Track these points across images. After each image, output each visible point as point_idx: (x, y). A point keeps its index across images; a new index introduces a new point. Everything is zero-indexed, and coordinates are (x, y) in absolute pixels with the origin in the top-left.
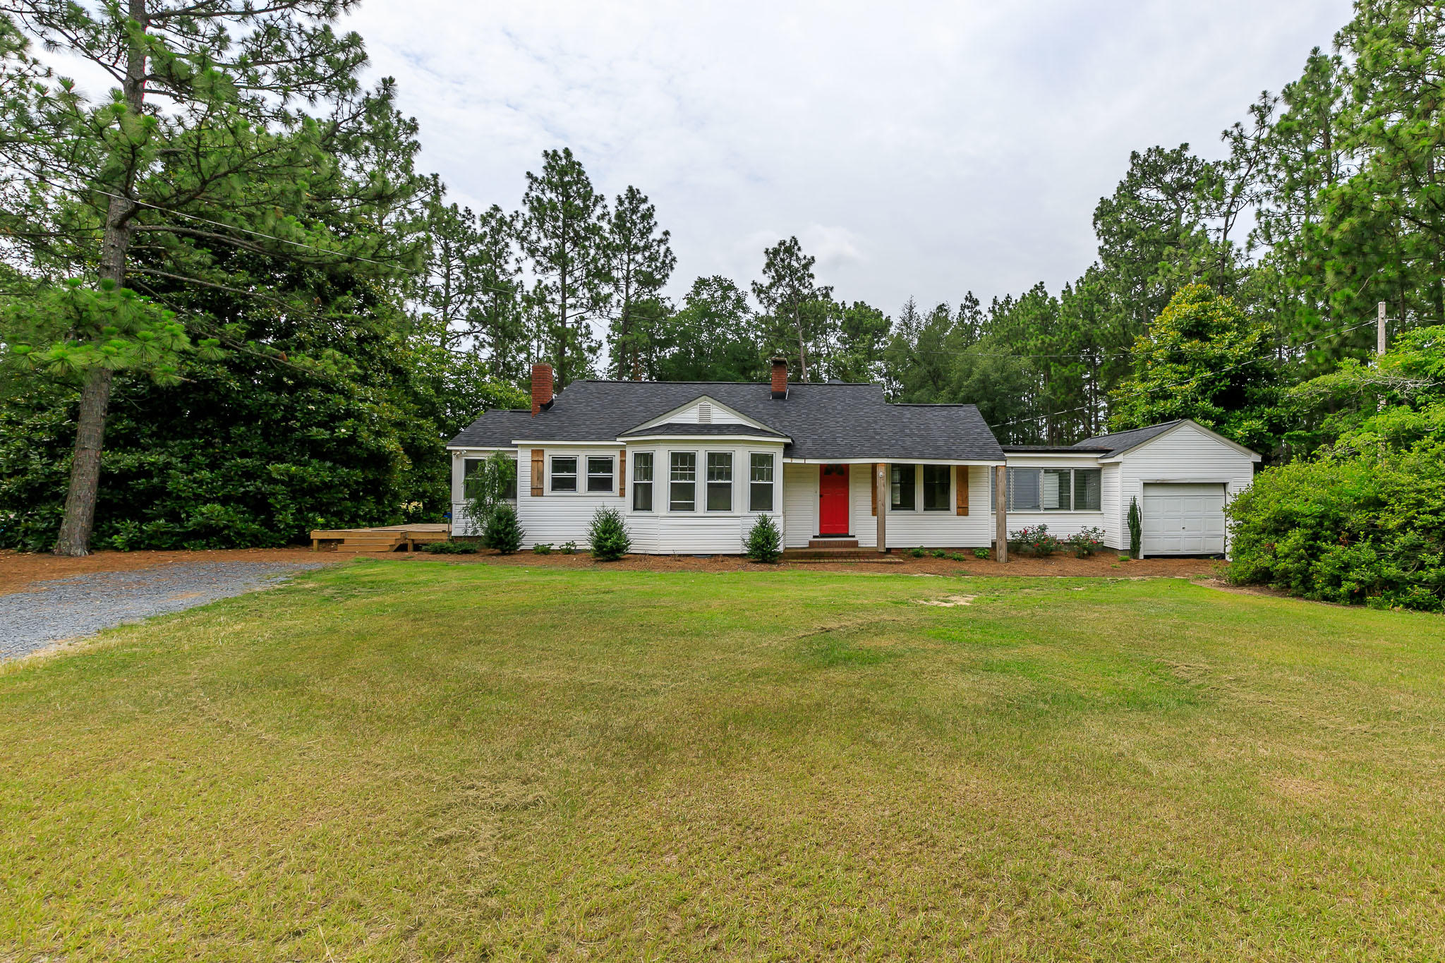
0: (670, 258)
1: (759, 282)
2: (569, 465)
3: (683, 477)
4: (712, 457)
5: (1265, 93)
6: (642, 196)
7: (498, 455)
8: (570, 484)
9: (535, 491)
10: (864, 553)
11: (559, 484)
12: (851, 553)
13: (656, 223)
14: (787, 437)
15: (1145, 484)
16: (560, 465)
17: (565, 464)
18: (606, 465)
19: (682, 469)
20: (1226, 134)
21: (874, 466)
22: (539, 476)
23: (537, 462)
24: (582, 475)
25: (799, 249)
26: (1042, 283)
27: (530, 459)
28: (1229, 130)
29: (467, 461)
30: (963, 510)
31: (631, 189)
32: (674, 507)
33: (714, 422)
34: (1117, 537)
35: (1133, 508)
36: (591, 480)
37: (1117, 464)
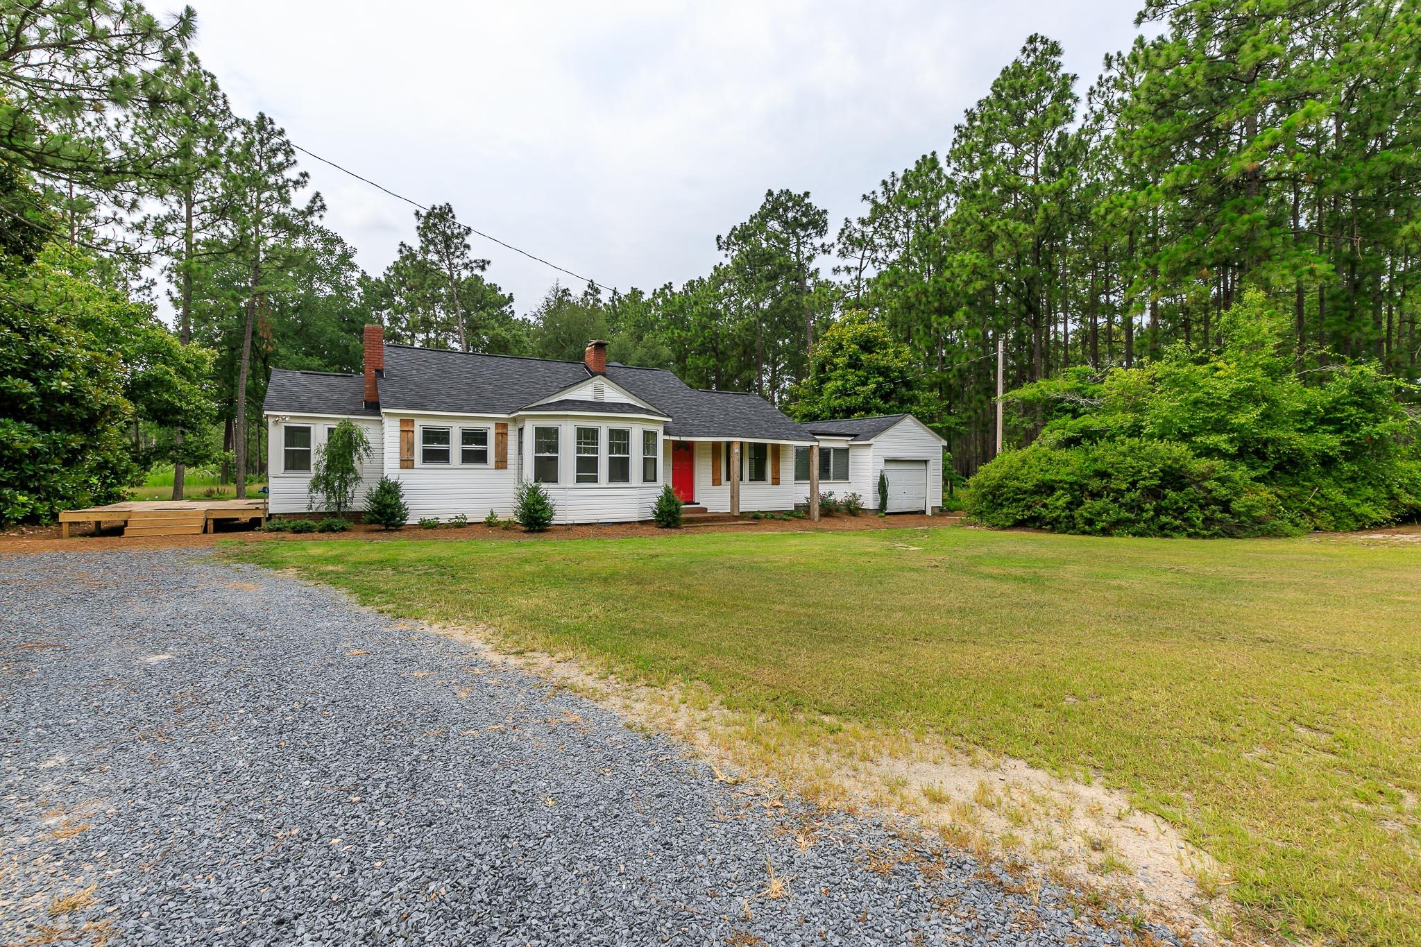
0: (319, 204)
1: (408, 243)
2: (443, 436)
3: (586, 451)
4: (612, 432)
5: (893, 173)
6: (277, 127)
7: (345, 422)
8: (443, 456)
9: (405, 463)
10: (713, 517)
11: (429, 456)
12: (701, 518)
13: (295, 162)
14: (668, 416)
15: (886, 461)
16: (431, 436)
17: (436, 436)
18: (481, 437)
19: (585, 444)
20: (865, 197)
21: (729, 445)
22: (407, 447)
23: (406, 433)
24: (456, 447)
25: (453, 217)
26: (670, 283)
27: (398, 429)
28: (867, 195)
29: (286, 428)
30: (776, 481)
31: (262, 117)
32: (579, 479)
33: (606, 400)
34: (869, 500)
35: (882, 478)
36: (465, 452)
37: (870, 445)
